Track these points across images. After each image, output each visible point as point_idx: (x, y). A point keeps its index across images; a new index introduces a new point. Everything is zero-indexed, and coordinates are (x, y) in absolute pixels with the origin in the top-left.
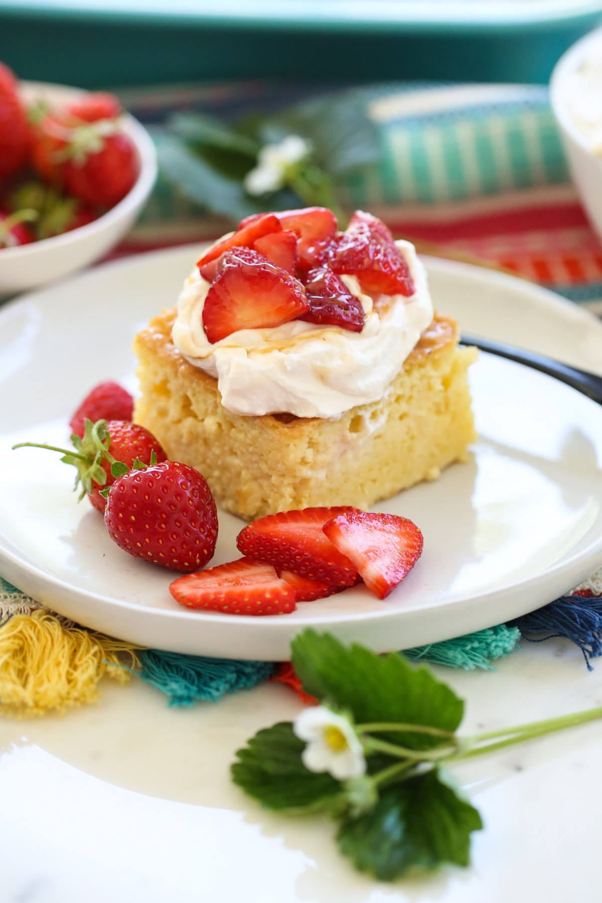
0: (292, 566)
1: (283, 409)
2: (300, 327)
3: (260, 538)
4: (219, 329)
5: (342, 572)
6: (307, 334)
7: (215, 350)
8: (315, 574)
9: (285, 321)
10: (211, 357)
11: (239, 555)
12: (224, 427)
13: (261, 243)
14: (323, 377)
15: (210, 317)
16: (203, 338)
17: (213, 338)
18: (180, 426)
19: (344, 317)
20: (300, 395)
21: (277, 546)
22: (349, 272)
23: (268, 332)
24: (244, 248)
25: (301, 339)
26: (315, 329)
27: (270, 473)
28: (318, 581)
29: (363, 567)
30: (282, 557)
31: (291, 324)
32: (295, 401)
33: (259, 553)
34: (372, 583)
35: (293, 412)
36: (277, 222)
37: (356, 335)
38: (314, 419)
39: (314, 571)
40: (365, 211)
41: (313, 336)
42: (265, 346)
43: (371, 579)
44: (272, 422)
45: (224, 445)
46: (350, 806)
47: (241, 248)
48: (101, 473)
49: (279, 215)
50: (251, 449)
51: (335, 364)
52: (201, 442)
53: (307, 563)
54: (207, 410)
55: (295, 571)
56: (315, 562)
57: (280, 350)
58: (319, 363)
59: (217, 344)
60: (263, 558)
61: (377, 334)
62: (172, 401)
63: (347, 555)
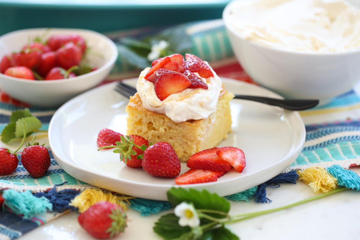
0: (209, 168)
1: (191, 118)
2: (189, 90)
3: (196, 161)
4: (164, 95)
5: (227, 166)
6: (192, 92)
7: (164, 103)
8: (218, 169)
9: (184, 89)
10: (163, 105)
11: (189, 169)
12: (167, 129)
13: (167, 66)
14: (201, 105)
15: (159, 92)
16: (158, 100)
17: (162, 99)
18: (147, 134)
19: (203, 85)
20: (196, 112)
21: (202, 163)
22: (196, 71)
23: (179, 94)
24: (162, 68)
25: (191, 94)
26: (194, 90)
27: (187, 141)
28: (219, 171)
29: (233, 163)
30: (205, 166)
31: (186, 90)
32: (194, 115)
33: (196, 166)
34: (237, 168)
35: (194, 119)
36: (169, 58)
37: (206, 90)
38: (201, 119)
39: (217, 168)
40: (188, 53)
41: (195, 92)
42: (180, 98)
43: (236, 167)
44: (188, 123)
45: (167, 136)
46: (193, 235)
47: (161, 69)
48: (133, 152)
49: (170, 56)
50: (179, 135)
51: (204, 100)
52: (157, 138)
53: (214, 166)
54: (160, 125)
55: (210, 170)
56: (217, 165)
57: (186, 98)
58: (200, 100)
59: (164, 101)
60: (198, 168)
61: (212, 89)
62: (143, 126)
63: (227, 161)
